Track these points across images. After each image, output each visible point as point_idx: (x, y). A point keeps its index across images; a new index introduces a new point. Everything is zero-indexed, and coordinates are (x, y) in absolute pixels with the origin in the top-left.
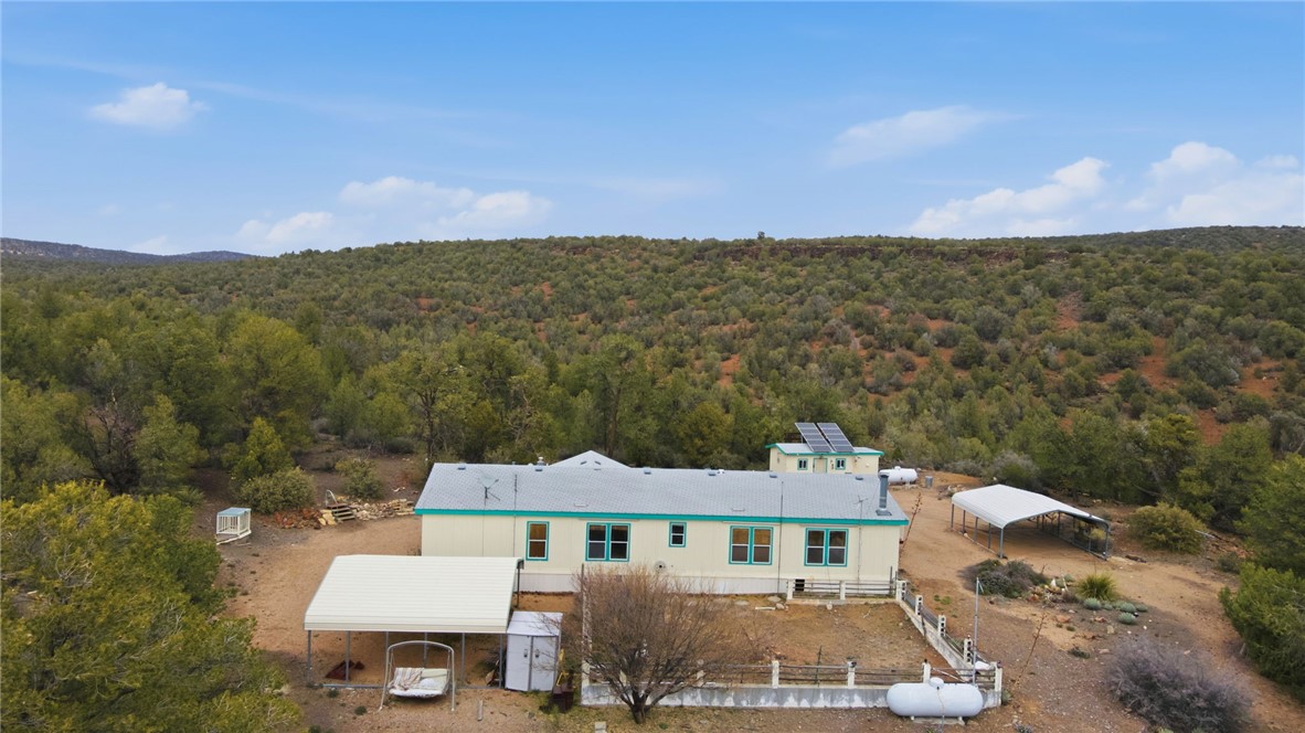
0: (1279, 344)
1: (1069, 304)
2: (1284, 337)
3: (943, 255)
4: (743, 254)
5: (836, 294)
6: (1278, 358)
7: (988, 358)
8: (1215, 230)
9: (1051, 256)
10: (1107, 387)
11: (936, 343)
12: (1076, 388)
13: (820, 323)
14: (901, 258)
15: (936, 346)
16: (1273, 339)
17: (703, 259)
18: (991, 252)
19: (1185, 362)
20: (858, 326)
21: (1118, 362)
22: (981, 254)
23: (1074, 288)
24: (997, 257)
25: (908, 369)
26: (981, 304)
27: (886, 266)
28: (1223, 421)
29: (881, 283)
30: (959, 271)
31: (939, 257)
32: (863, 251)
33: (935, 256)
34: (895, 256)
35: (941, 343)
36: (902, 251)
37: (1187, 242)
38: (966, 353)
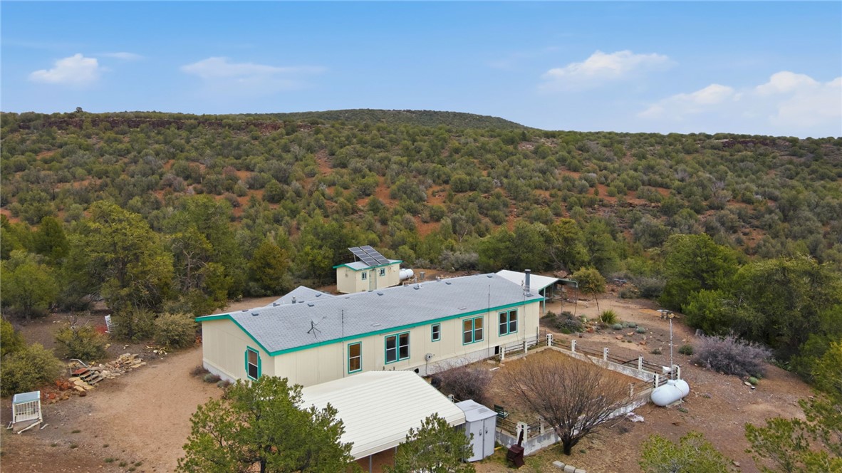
0: (439, 177)
1: (321, 157)
2: (441, 173)
3: (230, 126)
4: (68, 124)
5: (161, 155)
6: (440, 185)
7: (288, 195)
8: (362, 111)
9: (300, 127)
10: (362, 208)
11: (248, 186)
12: (346, 210)
13: (158, 177)
14: (200, 128)
15: (248, 189)
16: (436, 174)
17: (29, 128)
18: (261, 124)
19: (399, 190)
20: (186, 178)
21: (365, 193)
22: (255, 125)
23: (322, 147)
24: (266, 127)
25: (235, 206)
26: (267, 159)
27: (191, 134)
28: (425, 222)
29: (192, 146)
30: (244, 137)
31: (227, 128)
32: (169, 123)
33: (224, 127)
34: (195, 127)
35: (251, 187)
36: (199, 123)
37: (349, 118)
38: (274, 193)
